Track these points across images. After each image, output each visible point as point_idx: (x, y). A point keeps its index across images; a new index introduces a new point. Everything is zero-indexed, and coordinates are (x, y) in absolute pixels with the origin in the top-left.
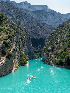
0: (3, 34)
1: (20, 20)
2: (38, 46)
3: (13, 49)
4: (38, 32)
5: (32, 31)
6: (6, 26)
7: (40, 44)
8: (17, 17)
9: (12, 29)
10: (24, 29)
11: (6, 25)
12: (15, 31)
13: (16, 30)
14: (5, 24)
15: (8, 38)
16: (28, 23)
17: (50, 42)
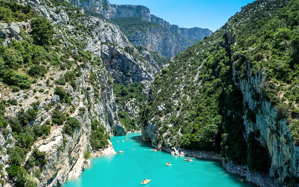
0: (51, 68)
1: (85, 38)
2: (129, 102)
3: (78, 108)
4: (128, 68)
5: (112, 64)
6: (55, 50)
7: (132, 97)
8: (77, 29)
9: (71, 59)
10: (95, 59)
11: (56, 48)
12: (79, 64)
13: (80, 61)
14: (53, 44)
15: (67, 81)
16: (104, 45)
17: (160, 93)
